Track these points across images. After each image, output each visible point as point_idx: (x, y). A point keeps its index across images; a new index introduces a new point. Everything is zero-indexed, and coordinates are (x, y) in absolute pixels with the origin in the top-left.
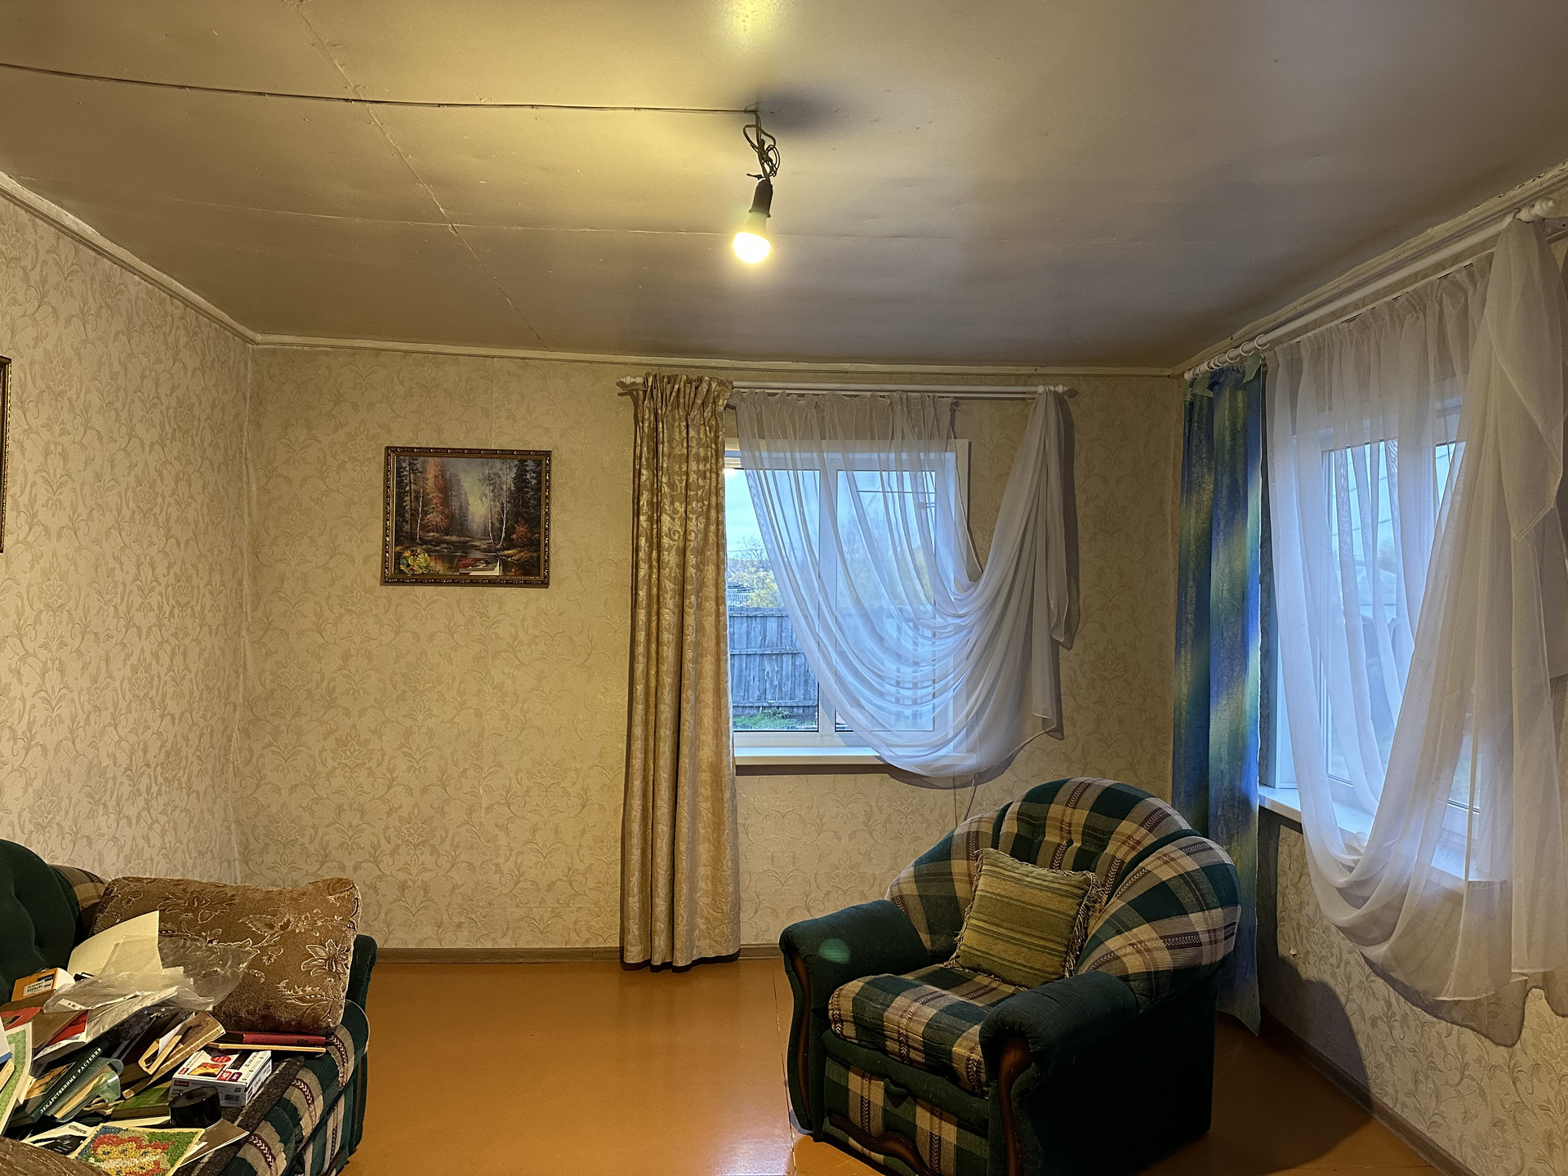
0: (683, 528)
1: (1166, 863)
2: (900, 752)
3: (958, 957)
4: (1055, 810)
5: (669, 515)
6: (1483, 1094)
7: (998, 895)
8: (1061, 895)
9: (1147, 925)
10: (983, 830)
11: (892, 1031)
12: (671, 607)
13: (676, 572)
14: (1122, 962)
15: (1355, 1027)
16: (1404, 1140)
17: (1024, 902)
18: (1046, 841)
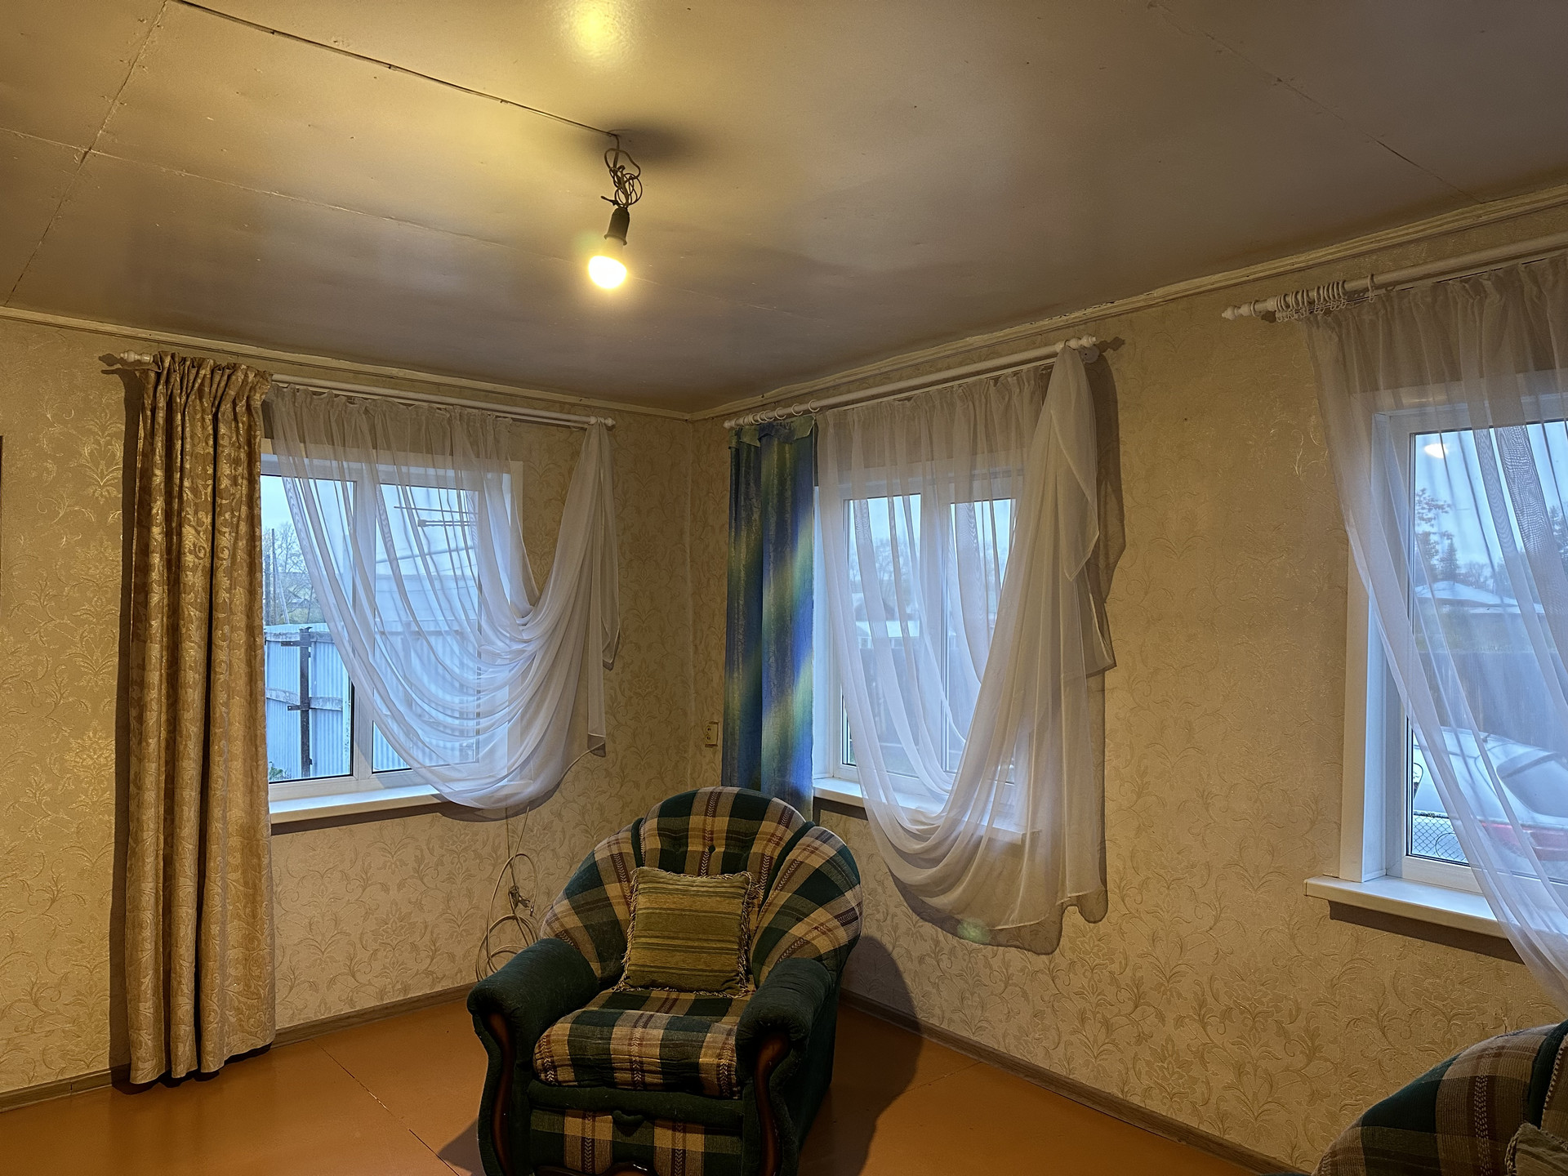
0: (210, 544)
1: (812, 852)
2: (458, 787)
3: (628, 977)
4: (695, 821)
5: (193, 527)
6: (1025, 994)
7: (668, 909)
8: (728, 897)
9: (821, 909)
10: (625, 851)
11: (622, 1061)
12: (197, 639)
13: (202, 597)
14: (813, 945)
15: (901, 968)
16: (952, 1048)
17: (696, 911)
18: (690, 851)
